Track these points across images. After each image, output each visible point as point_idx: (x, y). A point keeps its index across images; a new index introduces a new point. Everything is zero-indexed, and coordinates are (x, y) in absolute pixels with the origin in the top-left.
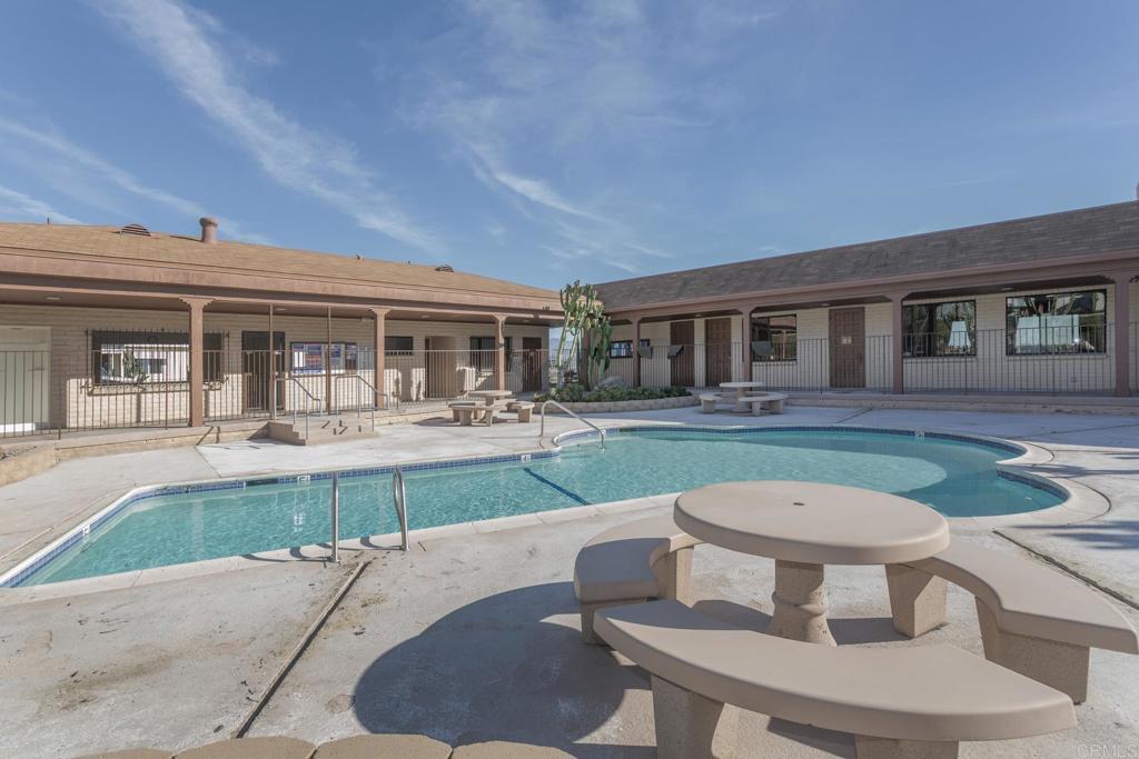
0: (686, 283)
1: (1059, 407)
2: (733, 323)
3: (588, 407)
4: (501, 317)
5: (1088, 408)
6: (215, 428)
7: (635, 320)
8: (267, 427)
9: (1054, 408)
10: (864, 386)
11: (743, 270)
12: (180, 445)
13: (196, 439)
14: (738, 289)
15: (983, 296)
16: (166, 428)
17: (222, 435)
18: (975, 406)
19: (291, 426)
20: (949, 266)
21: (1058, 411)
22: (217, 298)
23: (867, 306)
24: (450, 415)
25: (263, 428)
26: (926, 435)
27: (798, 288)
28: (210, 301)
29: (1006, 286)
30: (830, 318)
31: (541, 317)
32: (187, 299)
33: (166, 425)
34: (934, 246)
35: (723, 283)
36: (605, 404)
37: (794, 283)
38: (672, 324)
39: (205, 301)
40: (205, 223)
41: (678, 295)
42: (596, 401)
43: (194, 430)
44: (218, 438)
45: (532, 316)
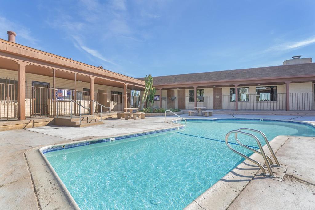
0: (176, 78)
1: (276, 114)
2: (186, 91)
3: (156, 114)
4: (126, 84)
5: (282, 114)
6: (32, 121)
7: (160, 89)
8: (54, 120)
9: (274, 114)
10: (222, 109)
11: (193, 76)
12: (16, 129)
13: (23, 126)
14: (193, 81)
15: (251, 87)
16: (8, 121)
17: (35, 124)
18: (256, 114)
19: (70, 120)
20: (250, 78)
21: (275, 114)
22: (32, 63)
23: (223, 88)
24: (116, 116)
25: (52, 121)
26: (264, 120)
27: (211, 81)
28: (29, 64)
29: (259, 84)
30: (213, 91)
31: (136, 85)
32: (18, 61)
33: (8, 119)
34: (244, 72)
35: (188, 79)
36: (161, 113)
37: (210, 80)
38: (167, 91)
39: (27, 63)
40: (10, 33)
41: (175, 82)
42: (158, 112)
43: (21, 122)
44: (33, 125)
45: (133, 85)
